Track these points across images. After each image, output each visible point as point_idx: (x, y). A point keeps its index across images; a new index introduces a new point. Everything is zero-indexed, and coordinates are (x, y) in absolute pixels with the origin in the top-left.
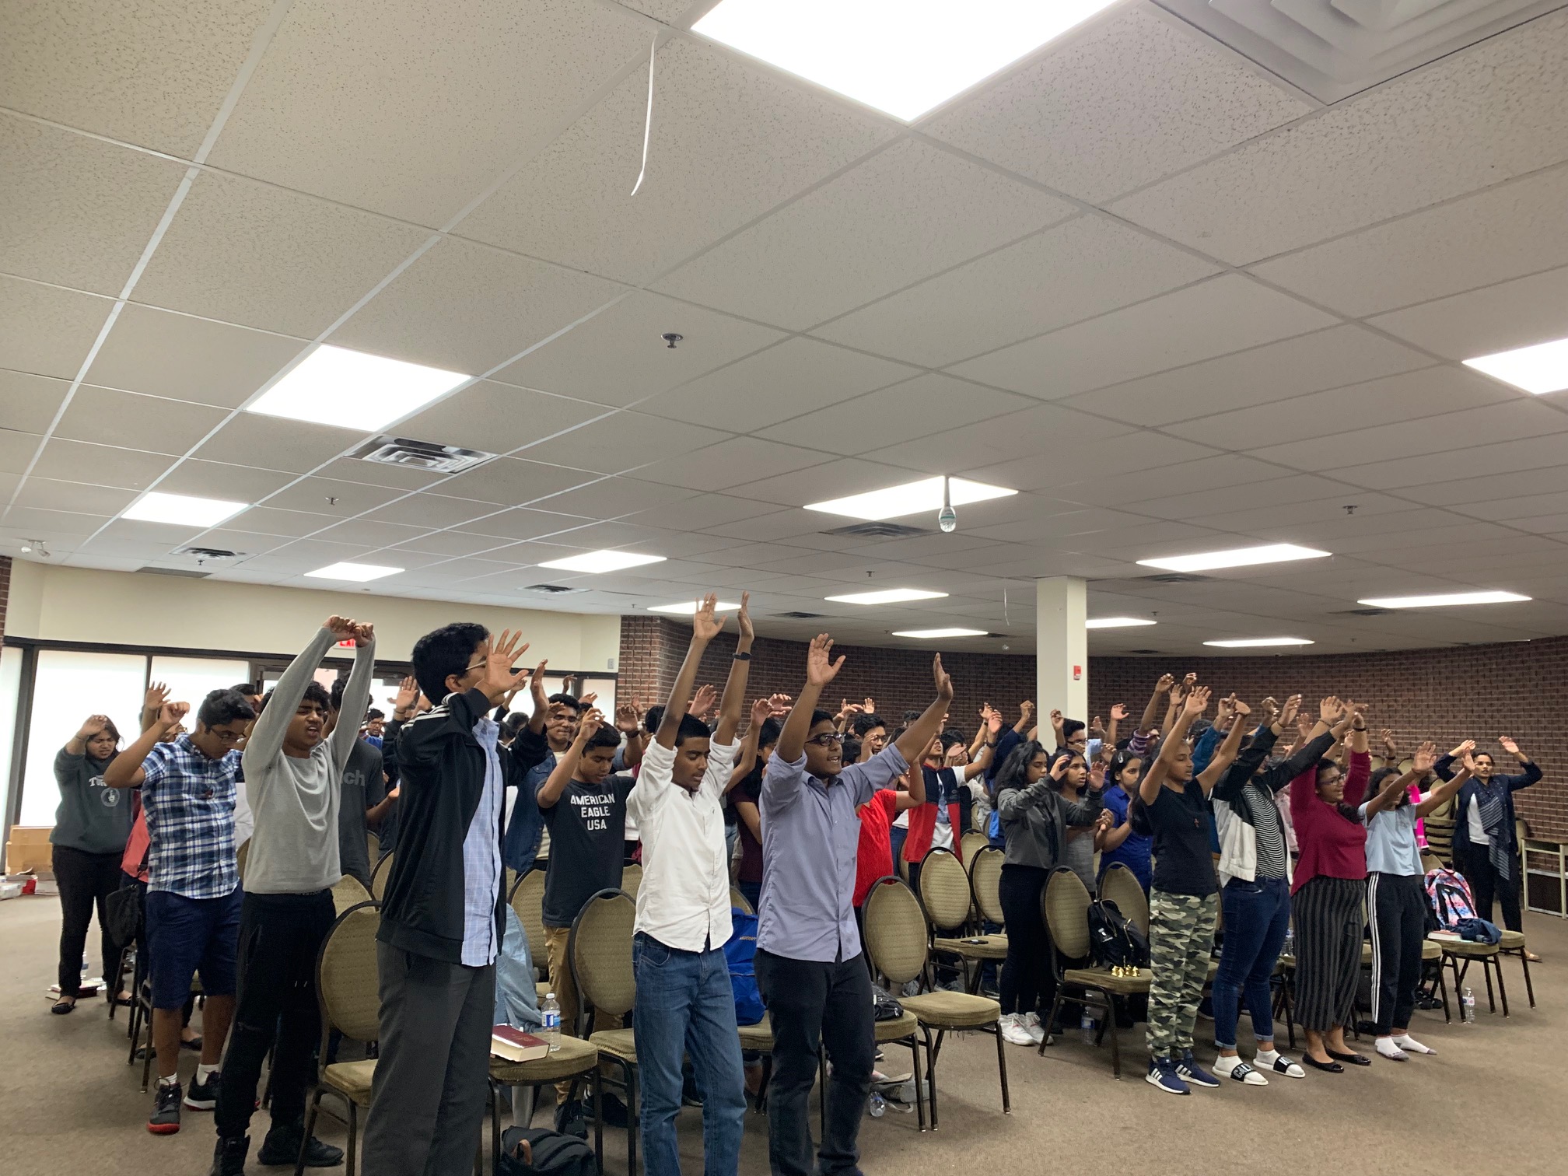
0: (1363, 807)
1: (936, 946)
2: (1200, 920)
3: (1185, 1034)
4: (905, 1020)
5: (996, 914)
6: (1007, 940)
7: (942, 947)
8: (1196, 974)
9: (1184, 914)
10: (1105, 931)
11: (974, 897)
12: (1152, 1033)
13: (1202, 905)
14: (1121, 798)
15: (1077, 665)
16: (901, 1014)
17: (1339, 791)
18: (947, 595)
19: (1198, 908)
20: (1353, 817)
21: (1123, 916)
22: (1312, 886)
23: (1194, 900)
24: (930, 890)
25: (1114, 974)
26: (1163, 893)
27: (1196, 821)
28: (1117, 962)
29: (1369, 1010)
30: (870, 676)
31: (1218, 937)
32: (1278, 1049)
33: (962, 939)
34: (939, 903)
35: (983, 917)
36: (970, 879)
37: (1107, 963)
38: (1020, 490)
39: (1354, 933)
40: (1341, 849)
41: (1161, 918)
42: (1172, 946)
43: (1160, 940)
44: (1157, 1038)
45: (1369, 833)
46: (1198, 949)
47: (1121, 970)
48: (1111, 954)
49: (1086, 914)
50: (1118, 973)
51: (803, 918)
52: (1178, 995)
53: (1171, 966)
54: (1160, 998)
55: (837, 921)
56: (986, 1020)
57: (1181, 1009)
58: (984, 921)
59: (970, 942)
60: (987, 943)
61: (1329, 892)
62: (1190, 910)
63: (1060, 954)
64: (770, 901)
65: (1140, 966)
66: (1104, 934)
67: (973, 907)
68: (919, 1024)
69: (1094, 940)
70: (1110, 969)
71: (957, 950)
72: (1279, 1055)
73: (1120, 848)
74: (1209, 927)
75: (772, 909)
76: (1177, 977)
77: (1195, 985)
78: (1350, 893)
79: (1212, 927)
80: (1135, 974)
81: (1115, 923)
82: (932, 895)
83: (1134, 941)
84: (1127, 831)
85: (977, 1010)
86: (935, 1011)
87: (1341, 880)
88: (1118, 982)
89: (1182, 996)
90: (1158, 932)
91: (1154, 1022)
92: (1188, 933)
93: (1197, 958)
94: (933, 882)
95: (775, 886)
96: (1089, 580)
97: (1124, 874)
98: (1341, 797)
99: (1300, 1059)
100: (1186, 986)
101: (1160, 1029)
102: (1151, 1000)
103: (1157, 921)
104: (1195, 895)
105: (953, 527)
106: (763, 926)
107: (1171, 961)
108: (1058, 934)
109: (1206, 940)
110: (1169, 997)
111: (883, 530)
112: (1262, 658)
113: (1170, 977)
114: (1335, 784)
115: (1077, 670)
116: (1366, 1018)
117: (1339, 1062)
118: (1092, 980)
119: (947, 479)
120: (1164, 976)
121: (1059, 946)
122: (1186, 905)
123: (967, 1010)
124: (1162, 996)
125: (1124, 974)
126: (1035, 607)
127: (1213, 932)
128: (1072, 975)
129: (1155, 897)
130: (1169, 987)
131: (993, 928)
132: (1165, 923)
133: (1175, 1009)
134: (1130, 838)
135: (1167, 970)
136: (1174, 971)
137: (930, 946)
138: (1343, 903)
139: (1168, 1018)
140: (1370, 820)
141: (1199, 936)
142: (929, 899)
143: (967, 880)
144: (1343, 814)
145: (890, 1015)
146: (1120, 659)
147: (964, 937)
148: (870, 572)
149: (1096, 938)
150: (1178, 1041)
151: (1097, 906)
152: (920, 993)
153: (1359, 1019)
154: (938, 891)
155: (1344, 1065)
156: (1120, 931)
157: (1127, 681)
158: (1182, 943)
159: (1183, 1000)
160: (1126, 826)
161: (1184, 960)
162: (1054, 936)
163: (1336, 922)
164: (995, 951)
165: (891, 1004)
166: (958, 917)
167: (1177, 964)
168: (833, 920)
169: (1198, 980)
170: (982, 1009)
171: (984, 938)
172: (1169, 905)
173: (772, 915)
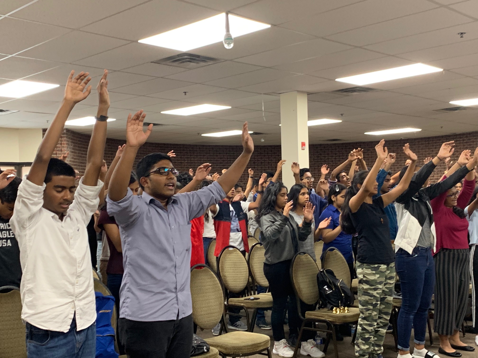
0: (466, 209)
1: (230, 303)
2: (387, 278)
3: (379, 346)
4: (211, 353)
5: (264, 282)
6: (271, 296)
7: (233, 303)
8: (386, 310)
9: (378, 276)
10: (327, 287)
11: (251, 274)
12: (359, 347)
13: (388, 269)
14: (334, 212)
15: (303, 141)
16: (208, 350)
17: (455, 201)
18: (230, 107)
19: (385, 272)
20: (462, 216)
21: (337, 278)
22: (442, 255)
23: (383, 267)
24: (225, 271)
25: (334, 312)
26: (365, 265)
27: (382, 220)
28: (336, 305)
29: (471, 320)
30: (191, 160)
31: (397, 287)
32: (426, 347)
33: (244, 298)
34: (231, 278)
35: (256, 284)
36: (248, 262)
37: (329, 306)
38: (272, 25)
39: (465, 278)
40: (455, 233)
41: (365, 279)
42: (372, 296)
43: (364, 292)
44: (361, 350)
45: (470, 223)
46: (386, 295)
47: (338, 310)
48: (332, 301)
49: (316, 278)
50: (337, 312)
51: (153, 294)
52: (375, 324)
53: (371, 307)
54: (364, 326)
55: (176, 292)
56: (261, 348)
57: (377, 331)
58: (257, 286)
59: (249, 299)
60: (259, 299)
61: (451, 256)
62: (382, 273)
63: (302, 303)
64: (128, 285)
65: (349, 306)
66: (327, 289)
67: (250, 279)
68: (220, 354)
69: (321, 294)
70: (332, 309)
71: (242, 304)
72: (427, 351)
73: (335, 240)
74: (391, 282)
75: (130, 290)
76: (375, 313)
77: (385, 316)
78: (463, 255)
79: (393, 282)
80: (346, 311)
81: (333, 282)
82: (226, 274)
83: (344, 292)
84: (339, 231)
85: (255, 342)
86: (230, 345)
87: (457, 250)
88: (337, 317)
89: (378, 324)
90: (363, 288)
91: (360, 341)
92: (380, 286)
93: (385, 301)
94: (227, 266)
95: (130, 275)
96: (309, 94)
97: (336, 254)
98: (456, 204)
99: (437, 351)
100: (380, 318)
101: (364, 344)
102: (359, 327)
103: (362, 281)
104: (384, 264)
105: (232, 45)
106: (124, 302)
107: (371, 304)
108: (300, 291)
109: (391, 290)
110: (370, 325)
111: (191, 59)
112: (393, 141)
113: (371, 314)
114: (453, 197)
115: (303, 144)
116: (469, 324)
117: (459, 351)
118: (322, 317)
119: (227, 14)
120: (367, 313)
121: (301, 298)
122: (379, 270)
123: (250, 343)
124: (366, 325)
125: (340, 312)
126: (280, 113)
127: (394, 285)
128: (310, 315)
129: (359, 267)
130: (370, 320)
131: (261, 289)
132: (367, 282)
133: (373, 333)
134: (341, 235)
135: (368, 310)
136: (373, 310)
137: (226, 303)
138: (459, 261)
139: (369, 338)
140: (470, 215)
141: (386, 288)
142: (225, 276)
143: (246, 263)
144: (455, 213)
145: (201, 351)
146: (321, 145)
147: (245, 296)
148: (185, 93)
149: (322, 291)
150: (374, 350)
151: (322, 273)
152: (220, 334)
153: (465, 325)
154: (230, 271)
155: (461, 352)
156: (336, 287)
157: (325, 157)
158: (377, 293)
159: (378, 326)
160: (338, 229)
161: (379, 303)
162: (299, 292)
163: (456, 273)
164: (264, 303)
165: (201, 344)
166: (241, 285)
167: (375, 306)
168: (173, 292)
169: (386, 314)
170: (259, 341)
171: (257, 296)
172: (369, 271)
173: (130, 295)
